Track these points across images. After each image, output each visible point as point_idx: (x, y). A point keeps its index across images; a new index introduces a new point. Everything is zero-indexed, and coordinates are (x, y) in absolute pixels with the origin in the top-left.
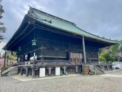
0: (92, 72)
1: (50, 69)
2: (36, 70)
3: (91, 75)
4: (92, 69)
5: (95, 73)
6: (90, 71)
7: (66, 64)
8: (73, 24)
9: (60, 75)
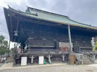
0: (79, 61)
1: (32, 58)
2: (17, 58)
3: (79, 64)
4: (79, 58)
5: (83, 63)
6: (76, 60)
7: (51, 53)
8: (66, 17)
9: (44, 64)
